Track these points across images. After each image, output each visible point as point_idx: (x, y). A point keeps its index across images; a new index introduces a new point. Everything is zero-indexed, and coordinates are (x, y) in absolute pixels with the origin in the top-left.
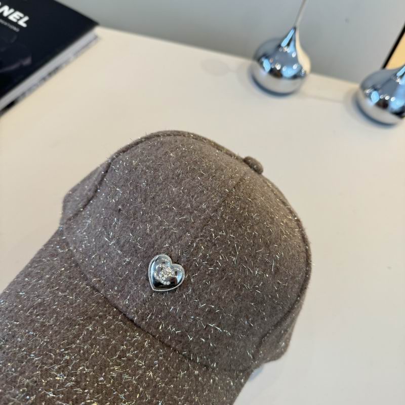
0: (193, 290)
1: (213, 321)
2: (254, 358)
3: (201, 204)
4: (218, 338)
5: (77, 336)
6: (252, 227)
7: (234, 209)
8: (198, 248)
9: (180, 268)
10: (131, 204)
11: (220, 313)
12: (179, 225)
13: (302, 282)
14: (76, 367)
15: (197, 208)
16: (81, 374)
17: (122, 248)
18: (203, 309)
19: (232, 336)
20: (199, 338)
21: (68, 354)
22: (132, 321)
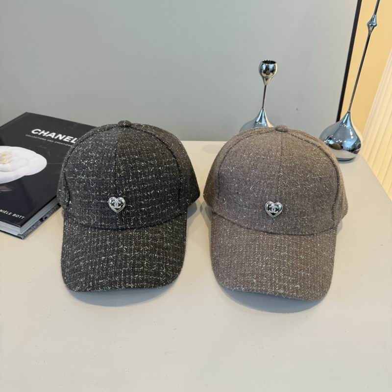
0: (289, 209)
1: (304, 216)
2: (333, 220)
3: (271, 172)
4: (311, 221)
5: (255, 249)
6: (299, 168)
7: (287, 166)
8: (281, 192)
9: (278, 203)
10: (241, 188)
11: (306, 210)
12: (267, 187)
13: (336, 175)
14: (262, 259)
15: (271, 176)
16: (266, 260)
17: (249, 208)
18: (297, 214)
19: (316, 217)
20: (303, 225)
21: (257, 256)
22: (271, 233)
